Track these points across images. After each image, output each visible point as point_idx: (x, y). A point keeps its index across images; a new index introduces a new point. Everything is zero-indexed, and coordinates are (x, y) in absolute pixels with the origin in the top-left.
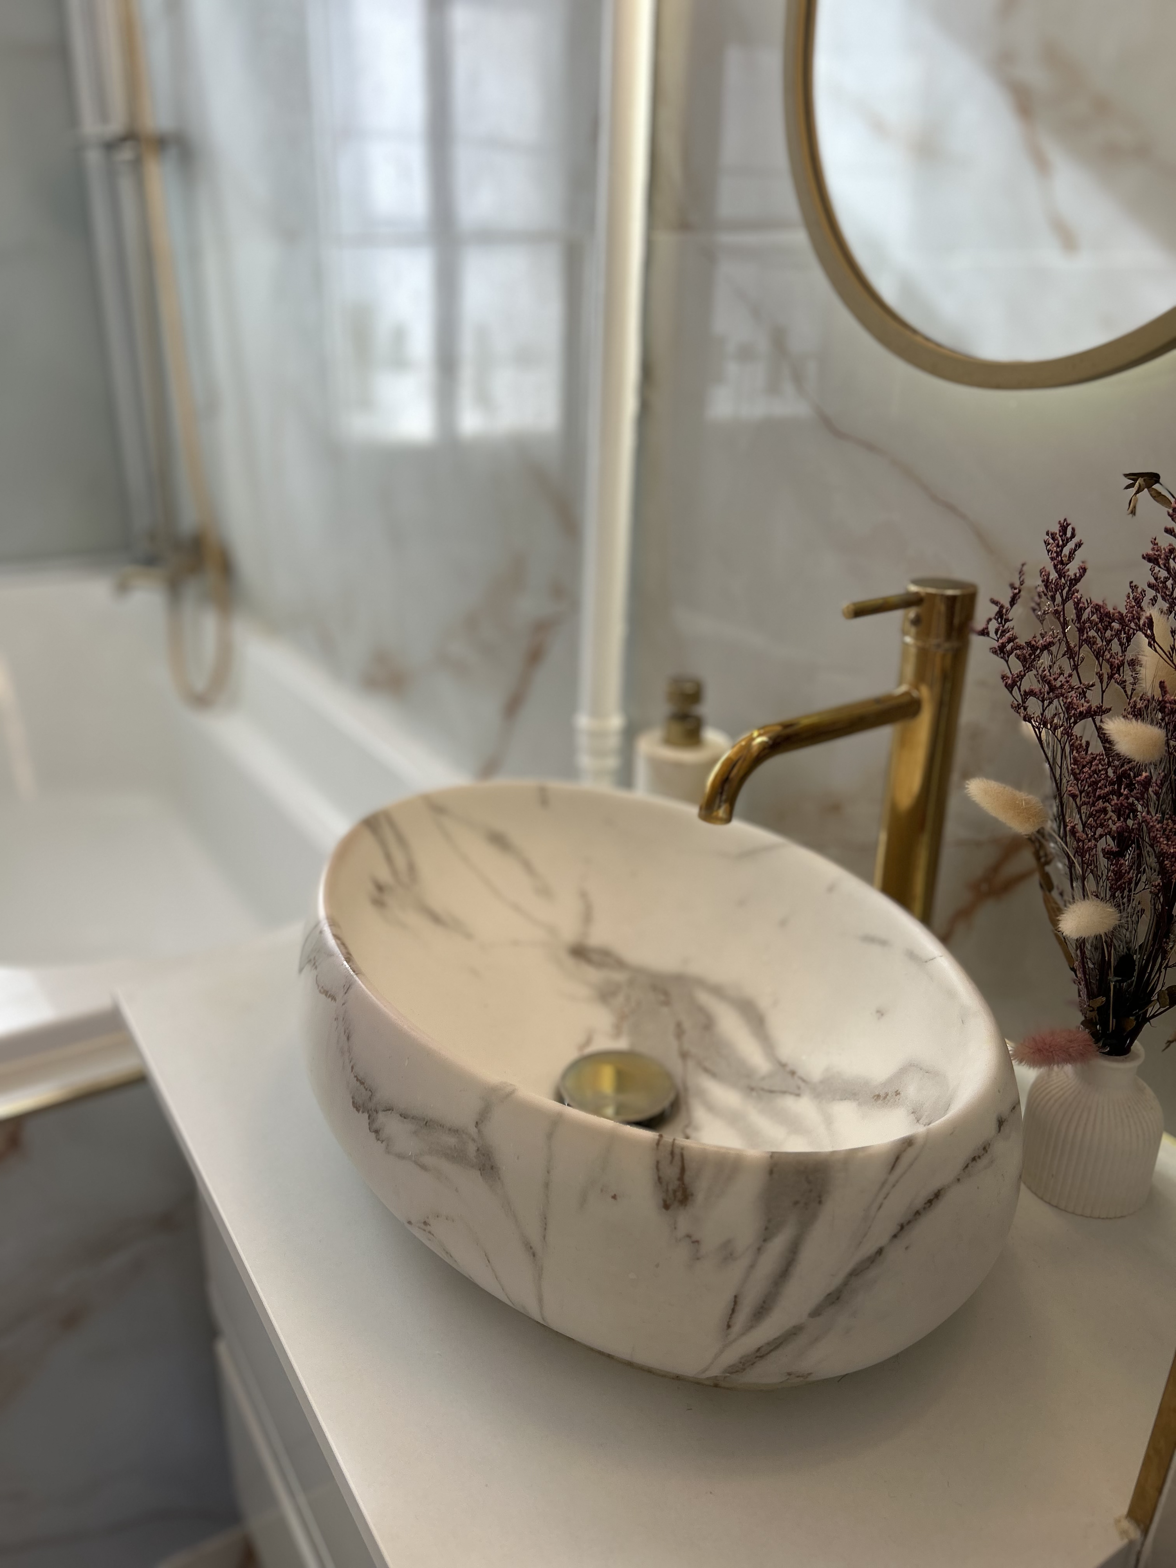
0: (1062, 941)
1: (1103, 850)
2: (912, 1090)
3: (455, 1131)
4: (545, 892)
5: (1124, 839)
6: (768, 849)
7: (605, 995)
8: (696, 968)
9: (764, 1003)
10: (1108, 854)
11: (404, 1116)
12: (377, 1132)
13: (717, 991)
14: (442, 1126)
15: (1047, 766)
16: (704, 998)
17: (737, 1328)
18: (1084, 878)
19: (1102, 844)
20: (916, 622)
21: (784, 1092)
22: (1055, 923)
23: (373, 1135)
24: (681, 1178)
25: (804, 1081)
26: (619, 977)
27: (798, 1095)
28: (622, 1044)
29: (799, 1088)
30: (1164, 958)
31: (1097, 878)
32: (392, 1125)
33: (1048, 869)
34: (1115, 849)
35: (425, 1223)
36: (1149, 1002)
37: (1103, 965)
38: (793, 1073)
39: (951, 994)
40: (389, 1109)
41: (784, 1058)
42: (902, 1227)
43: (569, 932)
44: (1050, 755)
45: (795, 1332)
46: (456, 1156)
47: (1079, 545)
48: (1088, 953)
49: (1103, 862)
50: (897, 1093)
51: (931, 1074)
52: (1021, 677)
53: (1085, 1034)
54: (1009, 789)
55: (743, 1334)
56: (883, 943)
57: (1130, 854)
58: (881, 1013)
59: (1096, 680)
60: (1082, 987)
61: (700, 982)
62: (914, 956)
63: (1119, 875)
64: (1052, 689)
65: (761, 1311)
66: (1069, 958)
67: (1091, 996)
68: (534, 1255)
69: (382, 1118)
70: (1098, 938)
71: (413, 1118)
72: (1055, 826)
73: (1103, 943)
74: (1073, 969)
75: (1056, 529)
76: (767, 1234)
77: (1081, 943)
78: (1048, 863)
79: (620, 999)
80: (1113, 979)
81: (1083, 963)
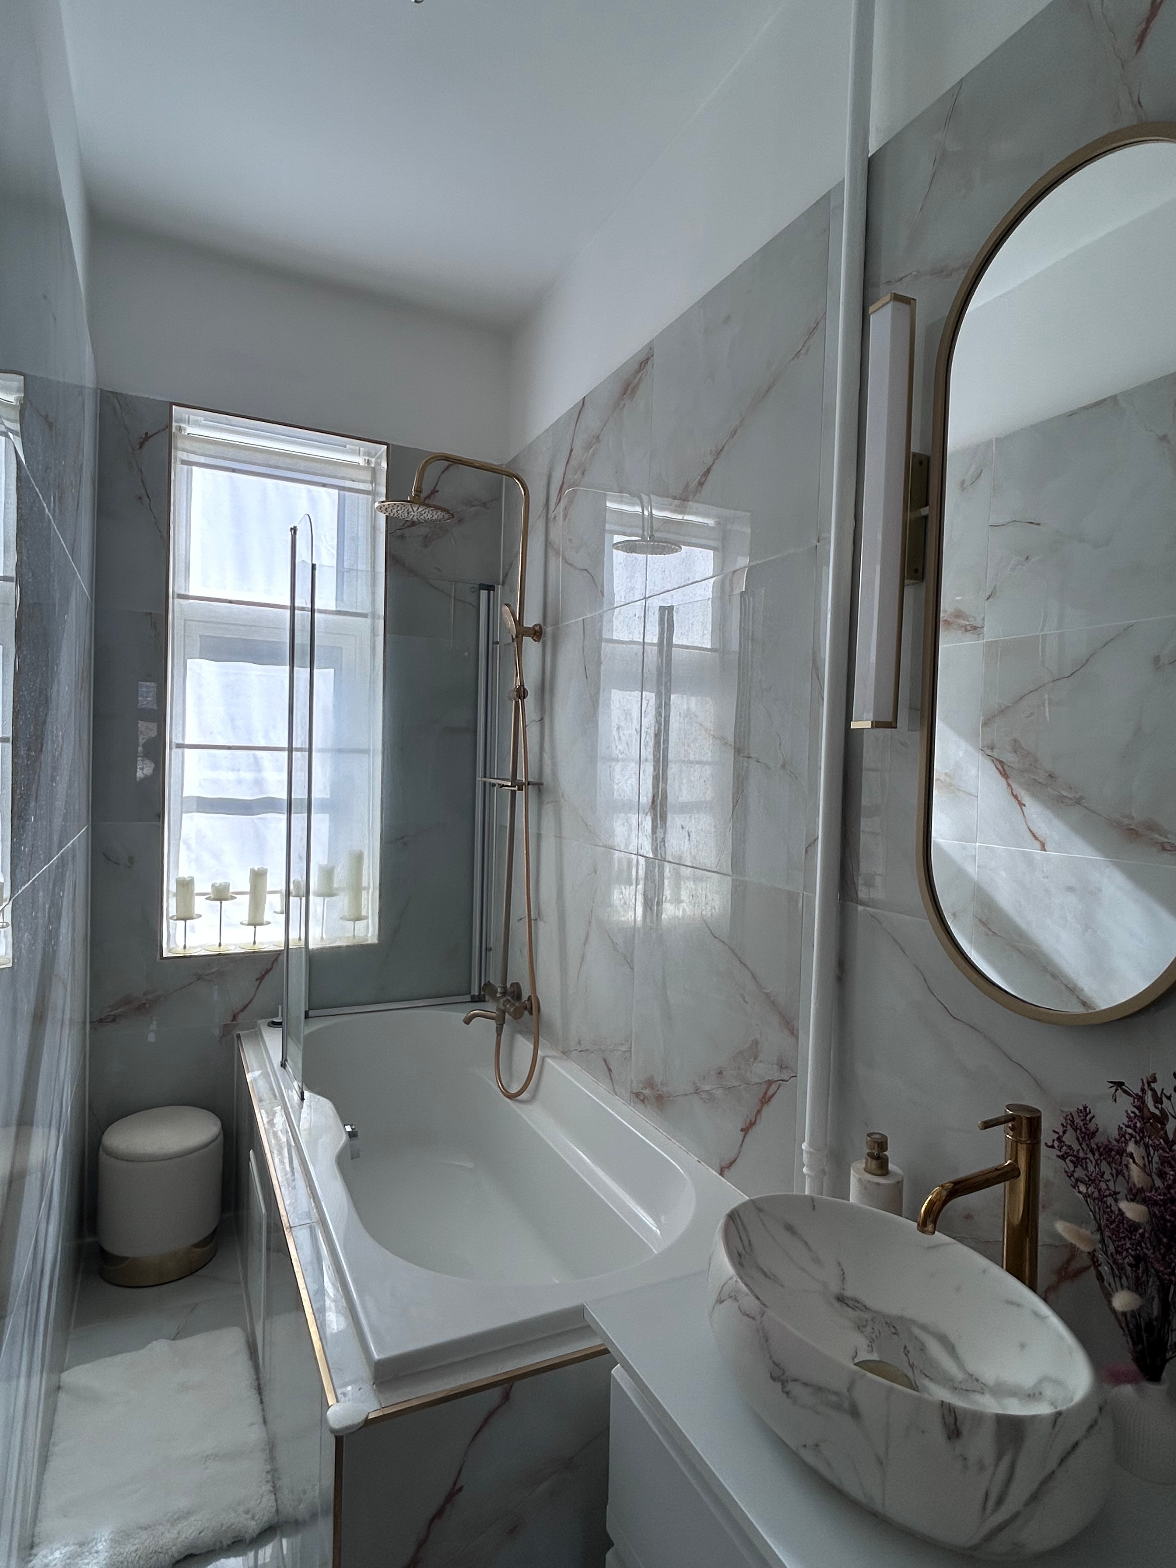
0: (1114, 1311)
1: (1128, 1263)
2: (1049, 1391)
3: (836, 1393)
4: (817, 1261)
5: (1138, 1259)
6: (947, 1244)
7: (860, 1327)
8: (909, 1313)
9: (953, 1337)
10: (1130, 1265)
11: (805, 1384)
12: (787, 1393)
13: (923, 1327)
14: (829, 1390)
15: (1091, 1213)
16: (917, 1331)
17: (988, 1511)
18: (1120, 1278)
19: (1127, 1260)
20: (1012, 1129)
21: (974, 1391)
22: (1110, 1303)
23: (785, 1395)
24: (955, 1424)
25: (985, 1385)
26: (867, 1316)
27: (983, 1393)
28: (875, 1357)
29: (982, 1389)
30: (1169, 1325)
31: (1127, 1278)
32: (796, 1389)
33: (1100, 1268)
34: (1134, 1263)
35: (817, 1446)
36: (1166, 1350)
37: (1138, 1326)
38: (977, 1380)
39: (1061, 1337)
40: (795, 1380)
41: (971, 1372)
42: (1062, 1460)
43: (834, 1287)
44: (1092, 1208)
45: (1016, 1516)
46: (838, 1407)
47: (1093, 1117)
48: (1129, 1319)
49: (1128, 1268)
50: (1041, 1394)
51: (1057, 1382)
52: (1074, 1171)
53: (1134, 1367)
54: (1076, 1228)
55: (992, 1514)
56: (1019, 1305)
57: (1142, 1265)
58: (1023, 1346)
59: (1110, 1178)
60: (1129, 1337)
61: (914, 1322)
62: (1036, 1314)
63: (1138, 1278)
64: (1090, 1180)
65: (1000, 1502)
66: (1119, 1321)
67: (1134, 1344)
68: (881, 1464)
69: (790, 1386)
70: (1133, 1311)
71: (811, 1385)
72: (1100, 1246)
73: (1135, 1314)
74: (1122, 1328)
75: (1081, 1108)
76: (999, 1458)
77: (1124, 1314)
78: (1100, 1265)
79: (869, 1329)
80: (1144, 1335)
81: (1127, 1324)
